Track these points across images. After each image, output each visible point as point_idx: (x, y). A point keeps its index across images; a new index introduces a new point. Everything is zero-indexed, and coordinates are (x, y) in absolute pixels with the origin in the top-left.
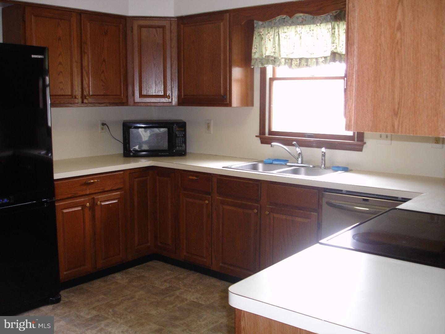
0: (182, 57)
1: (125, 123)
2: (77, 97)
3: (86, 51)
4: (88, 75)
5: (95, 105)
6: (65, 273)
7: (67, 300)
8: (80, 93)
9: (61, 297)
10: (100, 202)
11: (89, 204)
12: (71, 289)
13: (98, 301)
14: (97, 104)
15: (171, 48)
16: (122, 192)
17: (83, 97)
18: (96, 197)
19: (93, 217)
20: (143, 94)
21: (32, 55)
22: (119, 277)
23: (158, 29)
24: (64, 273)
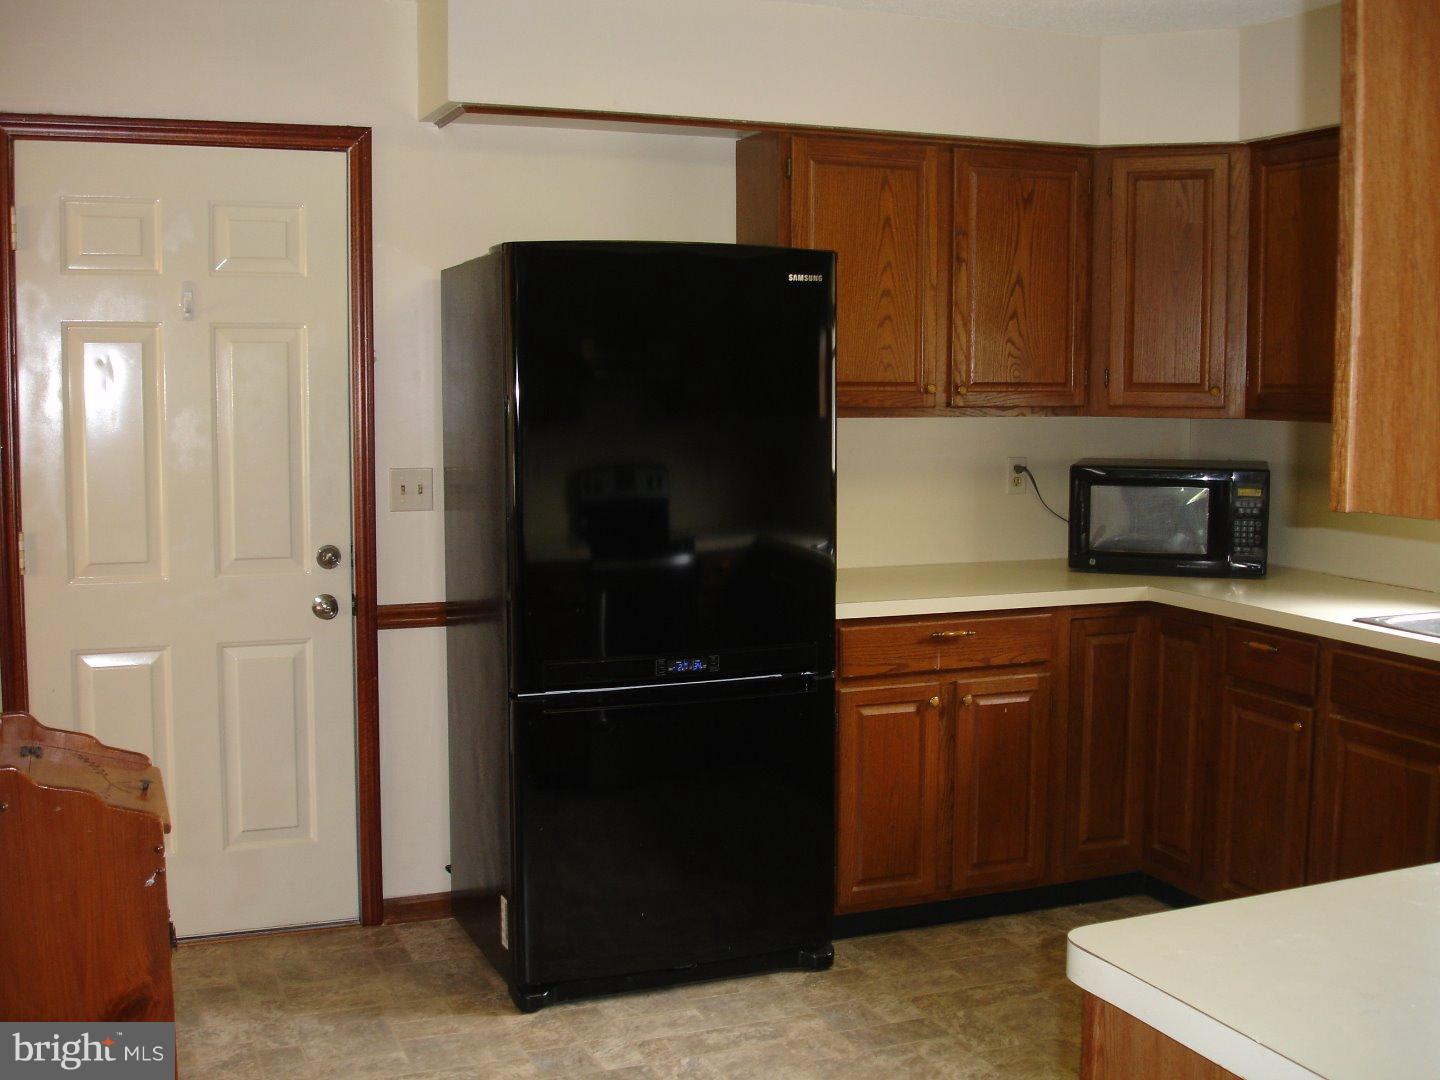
0: (1262, 266)
1: (1078, 466)
2: (932, 388)
3: (964, 255)
4: (966, 324)
5: (985, 413)
6: (855, 889)
7: (849, 966)
8: (944, 376)
9: (833, 953)
10: (973, 696)
11: (940, 699)
12: (870, 938)
13: (935, 983)
14: (993, 411)
15: (1229, 237)
16: (1042, 675)
17: (951, 388)
18: (960, 682)
19: (952, 737)
20: (1135, 381)
21: (790, 276)
22: (1019, 929)
23: (1190, 182)
24: (851, 889)
